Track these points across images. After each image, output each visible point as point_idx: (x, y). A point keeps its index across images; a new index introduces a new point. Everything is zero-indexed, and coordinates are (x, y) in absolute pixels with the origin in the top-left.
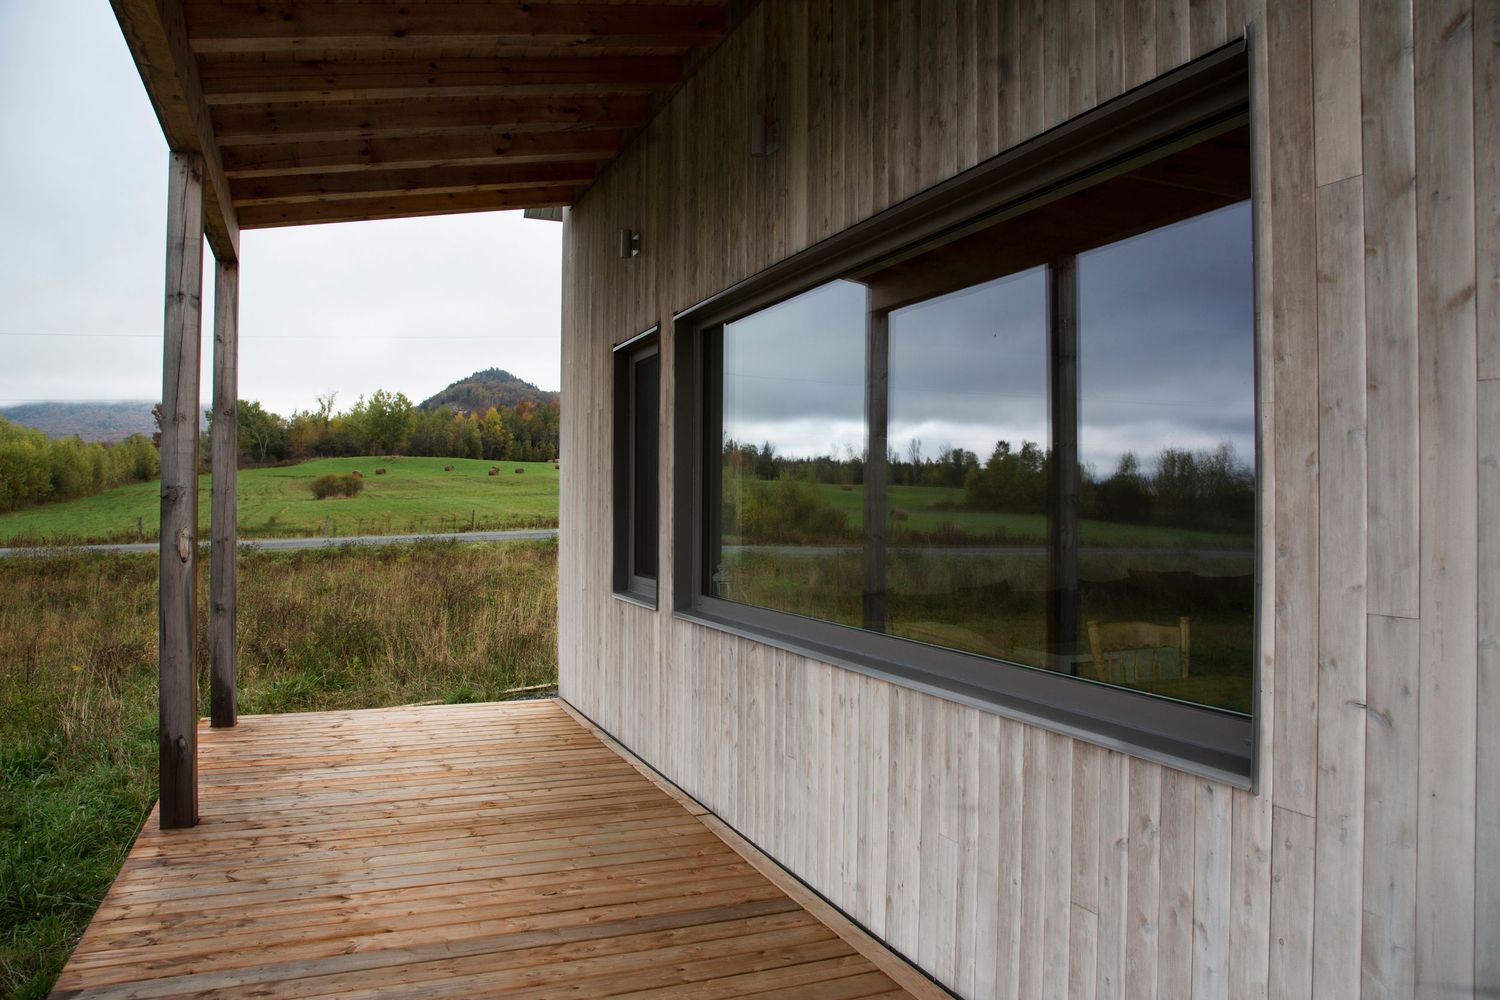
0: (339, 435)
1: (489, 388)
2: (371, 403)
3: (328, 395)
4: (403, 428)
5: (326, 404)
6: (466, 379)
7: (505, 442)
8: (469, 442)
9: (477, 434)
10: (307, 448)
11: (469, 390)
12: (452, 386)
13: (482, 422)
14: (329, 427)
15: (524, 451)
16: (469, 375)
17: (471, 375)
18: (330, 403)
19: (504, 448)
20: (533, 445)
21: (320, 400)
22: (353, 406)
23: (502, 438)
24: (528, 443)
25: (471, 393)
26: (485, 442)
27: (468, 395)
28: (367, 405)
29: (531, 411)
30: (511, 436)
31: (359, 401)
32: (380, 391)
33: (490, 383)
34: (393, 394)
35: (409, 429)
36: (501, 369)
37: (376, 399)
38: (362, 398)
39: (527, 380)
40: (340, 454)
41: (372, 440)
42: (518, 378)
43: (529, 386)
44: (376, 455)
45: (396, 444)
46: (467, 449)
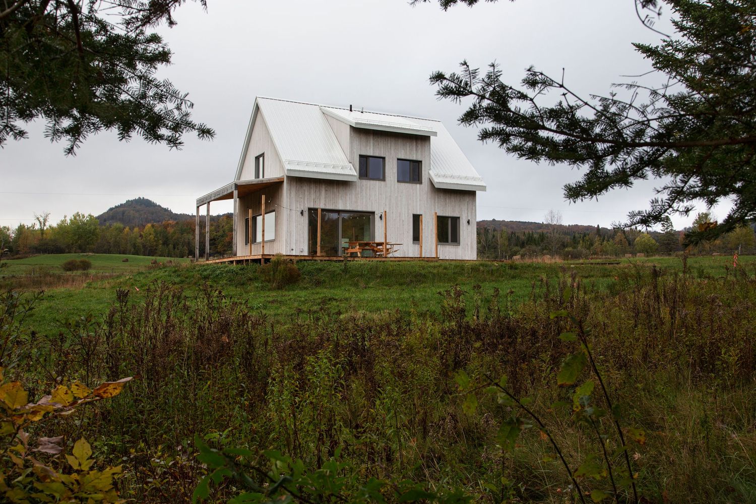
0: (51, 240)
1: (138, 211)
2: (71, 220)
3: (43, 215)
4: (93, 237)
5: (42, 220)
6: (121, 205)
7: (157, 246)
8: (134, 246)
9: (139, 240)
10: (30, 248)
11: (123, 213)
12: (111, 209)
13: (142, 233)
14: (44, 235)
15: (169, 251)
16: (124, 202)
17: (125, 202)
18: (45, 220)
19: (156, 249)
20: (174, 248)
21: (38, 219)
22: (59, 222)
23: (155, 243)
24: (171, 246)
25: (125, 214)
26: (144, 246)
27: (123, 216)
28: (69, 221)
29: (173, 226)
30: (161, 242)
31: (63, 219)
32: (78, 213)
33: (138, 207)
34: (86, 215)
35: (97, 237)
36: (145, 198)
37: (75, 218)
38: (65, 217)
39: (164, 206)
40: (52, 252)
41: (73, 244)
42: (158, 204)
43: (166, 210)
44: (75, 253)
45: (88, 246)
46: (133, 250)
